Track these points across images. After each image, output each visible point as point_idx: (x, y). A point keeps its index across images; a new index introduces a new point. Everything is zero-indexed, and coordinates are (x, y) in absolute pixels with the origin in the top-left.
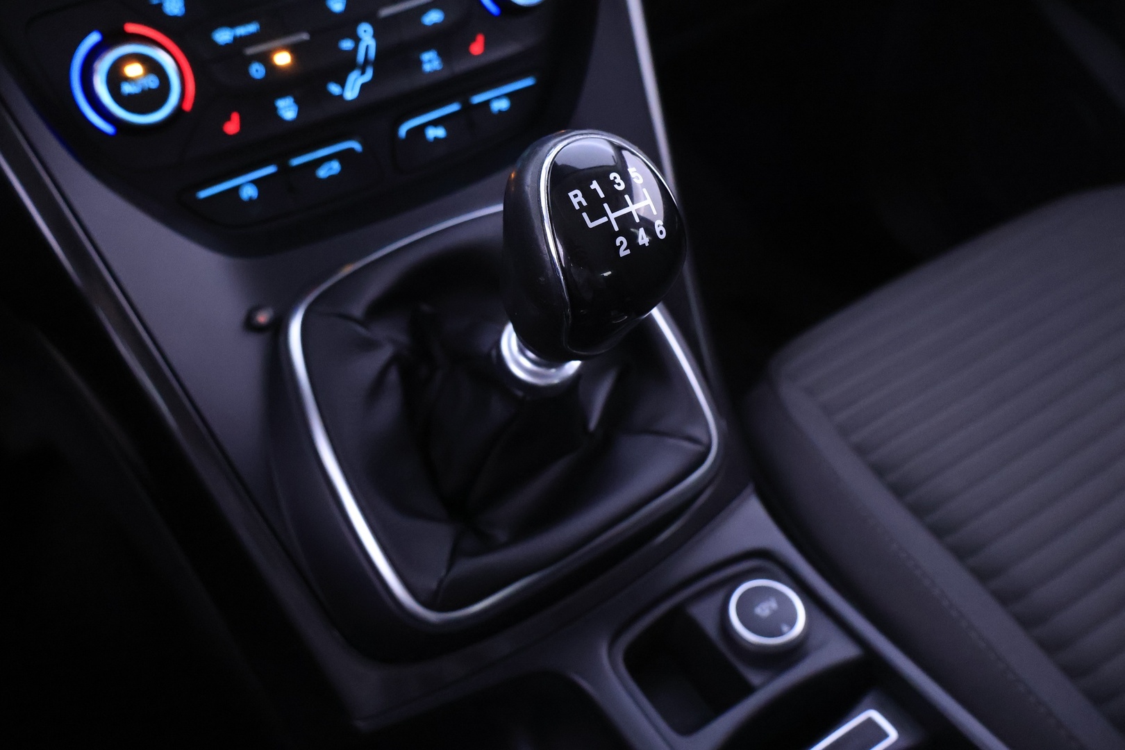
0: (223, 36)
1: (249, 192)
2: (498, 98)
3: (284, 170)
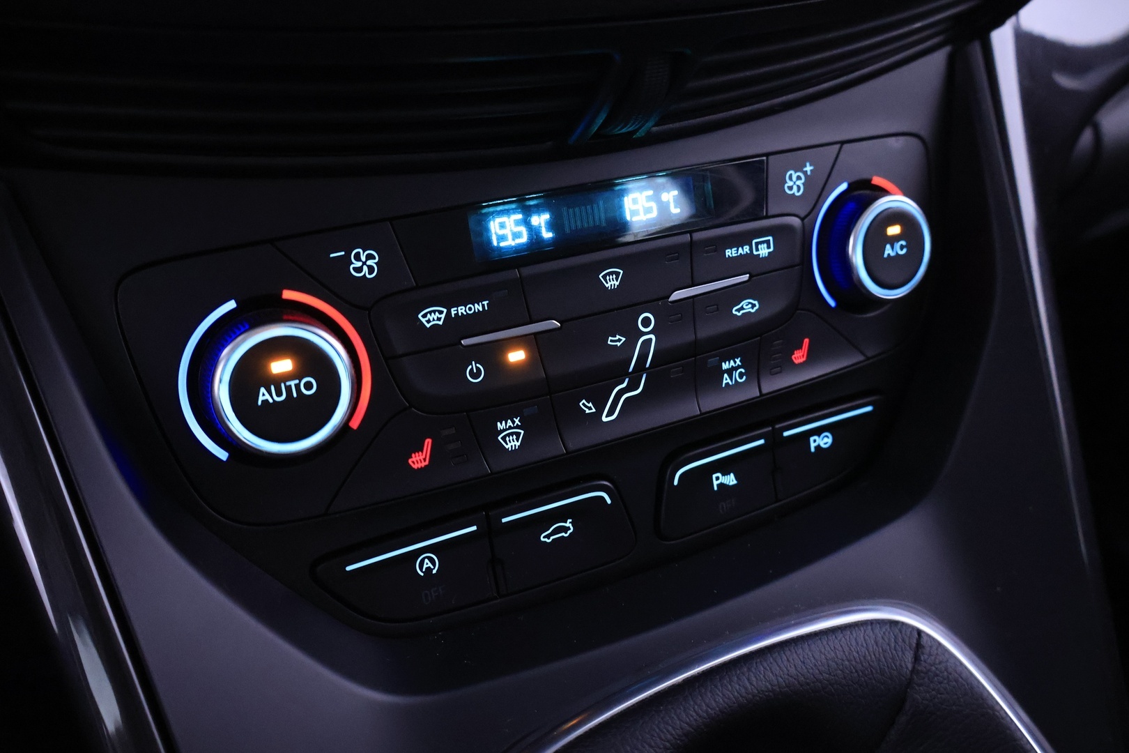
0: (432, 317)
1: (428, 564)
2: (818, 432)
3: (490, 530)
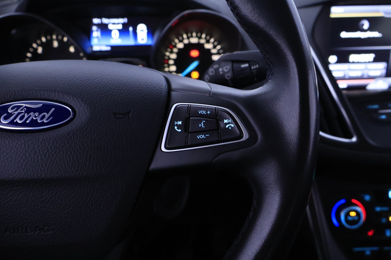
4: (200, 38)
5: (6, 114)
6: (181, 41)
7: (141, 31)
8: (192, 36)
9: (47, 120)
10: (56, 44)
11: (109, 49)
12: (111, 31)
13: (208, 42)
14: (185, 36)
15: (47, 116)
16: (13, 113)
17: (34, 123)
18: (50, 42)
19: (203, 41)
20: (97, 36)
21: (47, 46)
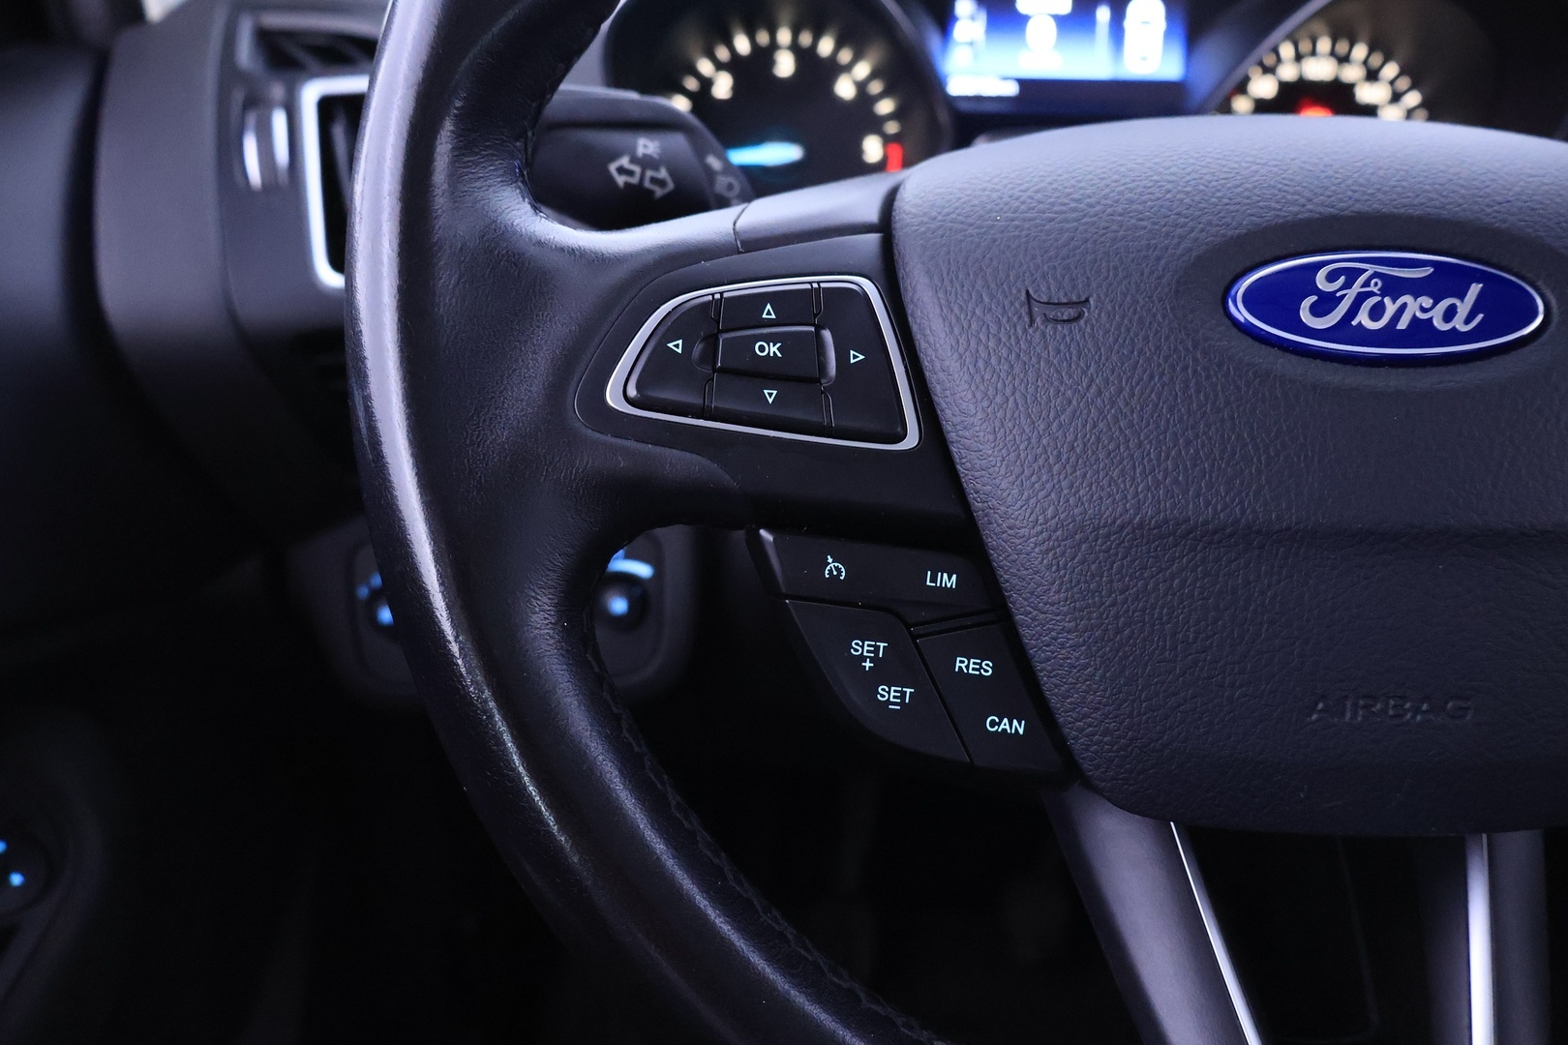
4: (1344, 60)
5: (1314, 298)
6: (1269, 70)
7: (1143, 23)
8: (1313, 53)
9: (1467, 321)
10: (785, 65)
11: (1011, 90)
12: (1025, 19)
13: (1372, 76)
14: (1287, 51)
15: (1464, 308)
16: (1338, 294)
17: (1421, 331)
18: (764, 56)
19: (1352, 73)
20: (968, 40)
21: (752, 71)
